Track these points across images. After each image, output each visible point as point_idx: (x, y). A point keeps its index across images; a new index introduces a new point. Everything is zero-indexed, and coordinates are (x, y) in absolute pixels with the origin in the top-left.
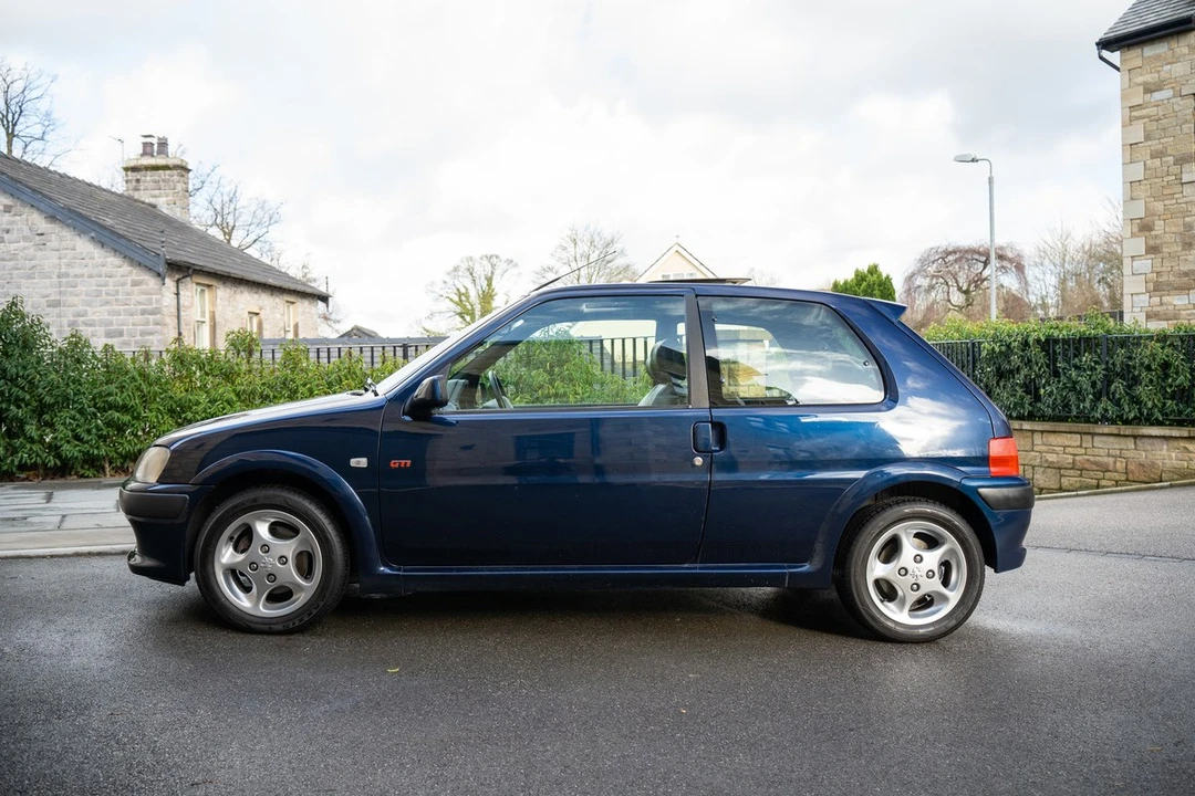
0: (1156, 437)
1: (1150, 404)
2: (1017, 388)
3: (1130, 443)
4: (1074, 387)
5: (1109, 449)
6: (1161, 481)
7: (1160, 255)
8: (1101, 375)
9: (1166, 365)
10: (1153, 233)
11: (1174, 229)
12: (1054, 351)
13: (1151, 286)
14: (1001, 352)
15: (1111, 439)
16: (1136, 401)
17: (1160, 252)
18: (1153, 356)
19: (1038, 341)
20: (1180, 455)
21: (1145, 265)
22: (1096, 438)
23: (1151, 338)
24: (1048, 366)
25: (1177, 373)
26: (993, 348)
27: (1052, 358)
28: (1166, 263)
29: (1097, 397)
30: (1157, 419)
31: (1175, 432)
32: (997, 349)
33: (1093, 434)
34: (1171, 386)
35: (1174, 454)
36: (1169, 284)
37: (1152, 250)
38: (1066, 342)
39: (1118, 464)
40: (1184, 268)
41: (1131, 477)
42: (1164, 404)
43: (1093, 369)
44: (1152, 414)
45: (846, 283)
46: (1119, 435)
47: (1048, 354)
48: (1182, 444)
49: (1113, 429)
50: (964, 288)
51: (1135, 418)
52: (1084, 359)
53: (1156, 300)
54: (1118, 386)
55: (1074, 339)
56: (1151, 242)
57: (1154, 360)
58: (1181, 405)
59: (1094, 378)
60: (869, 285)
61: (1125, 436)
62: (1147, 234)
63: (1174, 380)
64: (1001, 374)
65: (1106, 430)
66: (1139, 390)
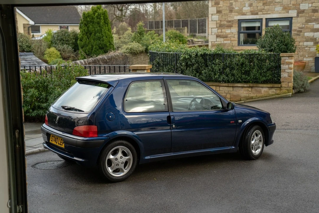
0: (240, 87)
1: (238, 77)
2: (194, 70)
3: (231, 89)
4: (213, 70)
5: (225, 91)
6: (241, 101)
7: (221, 14)
8: (222, 67)
9: (242, 64)
10: (219, 6)
11: (226, 5)
12: (206, 58)
13: (218, 25)
14: (188, 58)
15: (226, 88)
16: (233, 75)
17: (222, 13)
18: (239, 61)
19: (201, 55)
20: (246, 92)
21: (216, 17)
22: (221, 88)
23: (238, 55)
24: (204, 63)
25: (246, 66)
26: (185, 57)
27: (206, 60)
28: (223, 17)
29: (221, 73)
30: (239, 81)
31: (245, 85)
32: (187, 57)
33: (220, 86)
34: (243, 70)
35: (245, 92)
36: (224, 25)
37: (219, 12)
38: (210, 55)
39: (228, 96)
40: (230, 19)
41: (231, 100)
42: (242, 76)
43: (219, 64)
44: (238, 79)
45: (88, 13)
46: (228, 86)
47: (204, 59)
48: (247, 89)
49: (226, 85)
50: (120, 9)
51: (233, 80)
52: (217, 61)
53: (220, 31)
54: (228, 70)
55: (213, 54)
56: (219, 9)
57: (239, 62)
58: (246, 76)
59: (220, 67)
60: (99, 15)
61: (230, 87)
62: (217, 6)
63: (245, 69)
64: (187, 65)
65: (224, 85)
66: (235, 72)
